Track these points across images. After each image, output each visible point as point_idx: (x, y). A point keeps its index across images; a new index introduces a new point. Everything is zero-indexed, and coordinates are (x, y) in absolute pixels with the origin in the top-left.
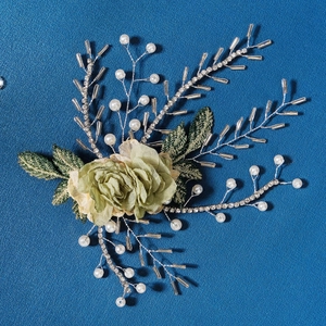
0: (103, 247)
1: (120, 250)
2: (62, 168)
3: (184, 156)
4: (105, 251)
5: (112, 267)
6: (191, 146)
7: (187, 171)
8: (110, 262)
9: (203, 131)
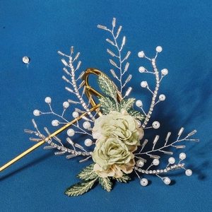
0: (151, 172)
2: (91, 177)
3: (117, 103)
4: (154, 172)
5: (165, 171)
6: (113, 97)
7: (127, 105)
8: (162, 171)
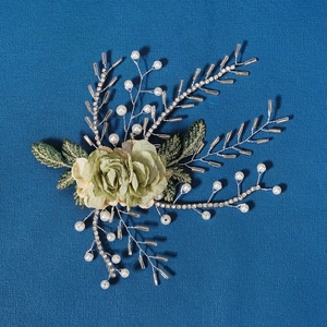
0: (96, 233)
1: (111, 237)
2: (69, 159)
3: (177, 161)
4: (97, 238)
5: (102, 253)
6: (184, 152)
7: (179, 175)
8: (100, 248)
9: (196, 140)
